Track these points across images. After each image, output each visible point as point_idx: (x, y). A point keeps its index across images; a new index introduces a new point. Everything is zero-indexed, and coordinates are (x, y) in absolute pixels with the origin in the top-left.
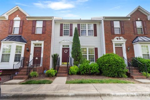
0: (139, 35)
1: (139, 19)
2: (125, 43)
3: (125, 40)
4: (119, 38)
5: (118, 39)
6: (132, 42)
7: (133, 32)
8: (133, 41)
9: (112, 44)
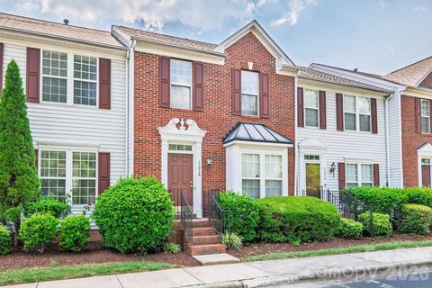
0: (244, 117)
1: (251, 66)
2: (201, 140)
3: (203, 133)
4: (182, 123)
5: (178, 125)
6: (224, 139)
7: (228, 108)
8: (227, 136)
9: (160, 141)
